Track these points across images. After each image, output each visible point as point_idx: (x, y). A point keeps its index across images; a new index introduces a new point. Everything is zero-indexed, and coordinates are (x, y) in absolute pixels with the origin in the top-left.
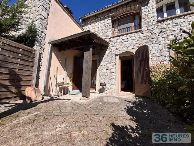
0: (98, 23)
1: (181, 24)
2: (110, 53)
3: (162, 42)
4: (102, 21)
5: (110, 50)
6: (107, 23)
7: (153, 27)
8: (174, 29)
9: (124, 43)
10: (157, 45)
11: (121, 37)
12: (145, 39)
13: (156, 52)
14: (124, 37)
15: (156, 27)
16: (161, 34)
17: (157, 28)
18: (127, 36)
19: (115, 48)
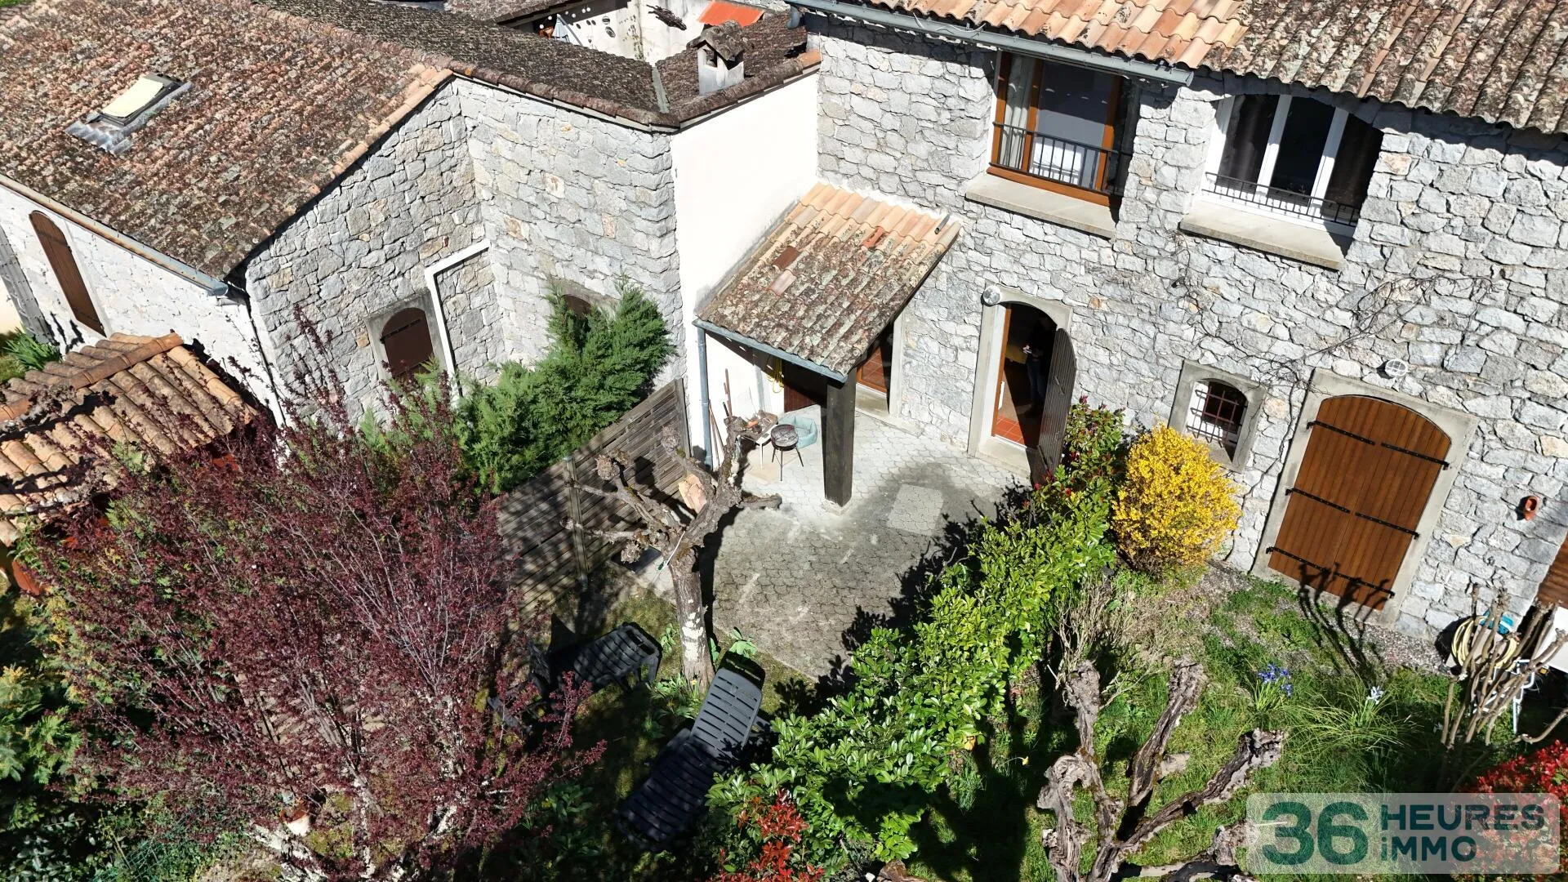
0: (905, 56)
1: (1258, 284)
2: (960, 275)
3: (1172, 327)
4: (934, 66)
5: (963, 264)
6: (962, 93)
7: (1159, 243)
8: (1225, 290)
9: (1030, 259)
10: (1151, 330)
11: (1017, 219)
12: (1114, 281)
13: (1141, 356)
14: (1034, 228)
15: (1171, 247)
16: (1180, 291)
17: (1173, 254)
18: (1047, 227)
19: (986, 260)
